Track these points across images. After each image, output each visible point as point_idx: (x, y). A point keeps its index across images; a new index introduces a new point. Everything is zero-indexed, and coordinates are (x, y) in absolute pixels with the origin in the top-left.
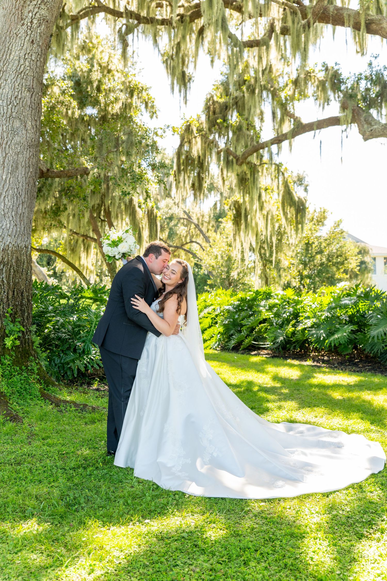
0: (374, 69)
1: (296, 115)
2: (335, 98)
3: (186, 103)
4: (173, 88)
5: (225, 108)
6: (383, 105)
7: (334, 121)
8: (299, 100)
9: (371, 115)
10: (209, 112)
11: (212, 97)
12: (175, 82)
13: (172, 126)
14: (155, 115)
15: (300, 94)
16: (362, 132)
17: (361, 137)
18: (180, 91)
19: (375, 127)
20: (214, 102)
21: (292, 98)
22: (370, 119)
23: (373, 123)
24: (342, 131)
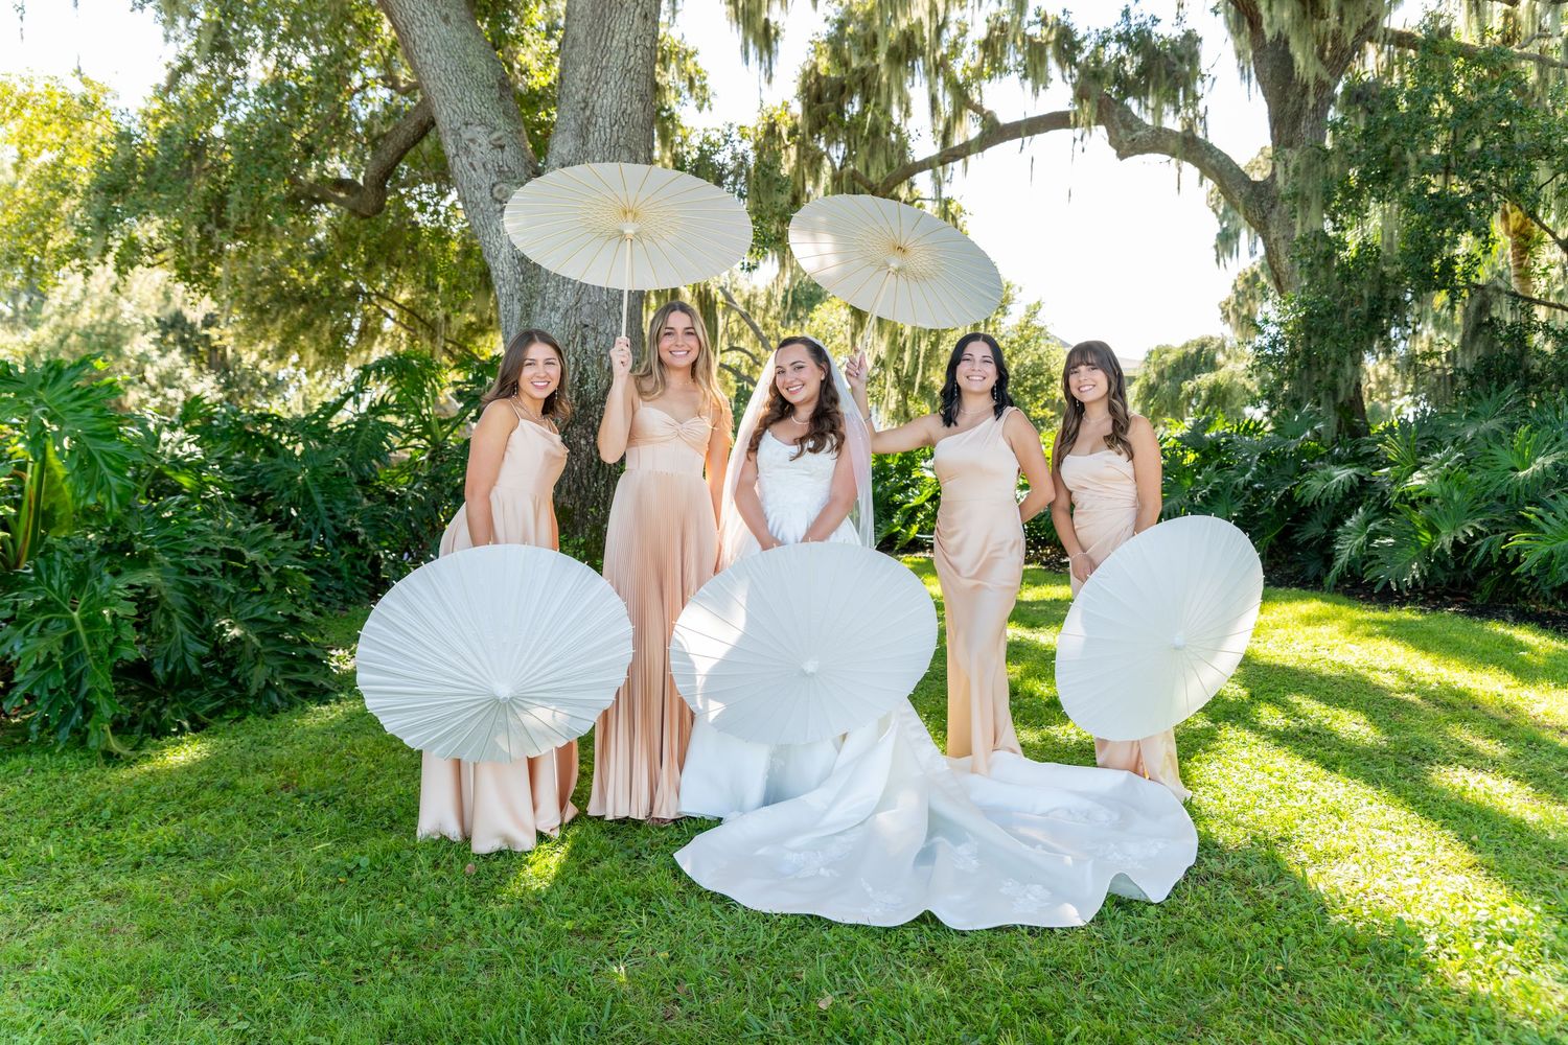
0: (1133, 22)
1: (987, 107)
2: (1064, 77)
3: (769, 81)
4: (746, 54)
5: (842, 90)
6: (1151, 88)
7: (1058, 121)
8: (990, 78)
9: (1128, 109)
10: (808, 96)
11: (815, 67)
12: (751, 41)
13: (738, 124)
14: (706, 104)
15: (992, 65)
16: (1115, 142)
17: (1115, 152)
18: (761, 59)
19: (1140, 133)
20: (818, 77)
21: (978, 74)
22: (1129, 119)
23: (1134, 126)
24: (1075, 140)
